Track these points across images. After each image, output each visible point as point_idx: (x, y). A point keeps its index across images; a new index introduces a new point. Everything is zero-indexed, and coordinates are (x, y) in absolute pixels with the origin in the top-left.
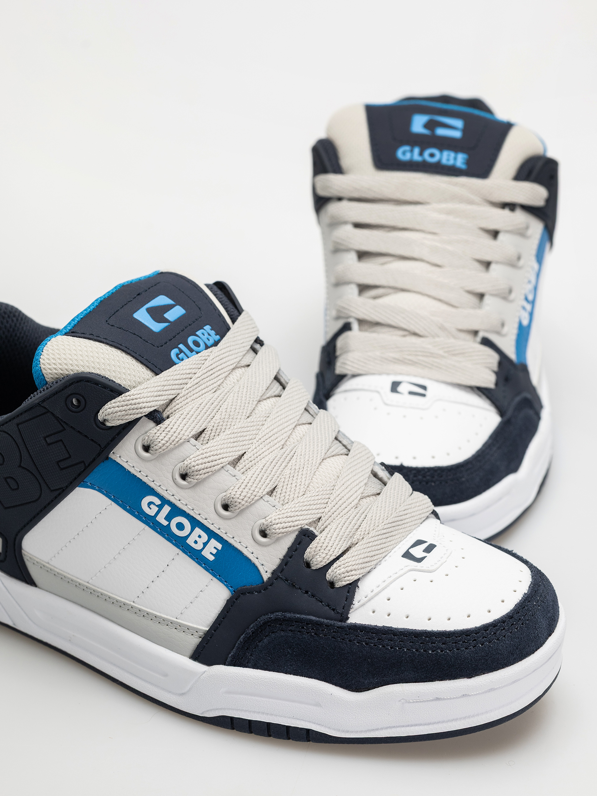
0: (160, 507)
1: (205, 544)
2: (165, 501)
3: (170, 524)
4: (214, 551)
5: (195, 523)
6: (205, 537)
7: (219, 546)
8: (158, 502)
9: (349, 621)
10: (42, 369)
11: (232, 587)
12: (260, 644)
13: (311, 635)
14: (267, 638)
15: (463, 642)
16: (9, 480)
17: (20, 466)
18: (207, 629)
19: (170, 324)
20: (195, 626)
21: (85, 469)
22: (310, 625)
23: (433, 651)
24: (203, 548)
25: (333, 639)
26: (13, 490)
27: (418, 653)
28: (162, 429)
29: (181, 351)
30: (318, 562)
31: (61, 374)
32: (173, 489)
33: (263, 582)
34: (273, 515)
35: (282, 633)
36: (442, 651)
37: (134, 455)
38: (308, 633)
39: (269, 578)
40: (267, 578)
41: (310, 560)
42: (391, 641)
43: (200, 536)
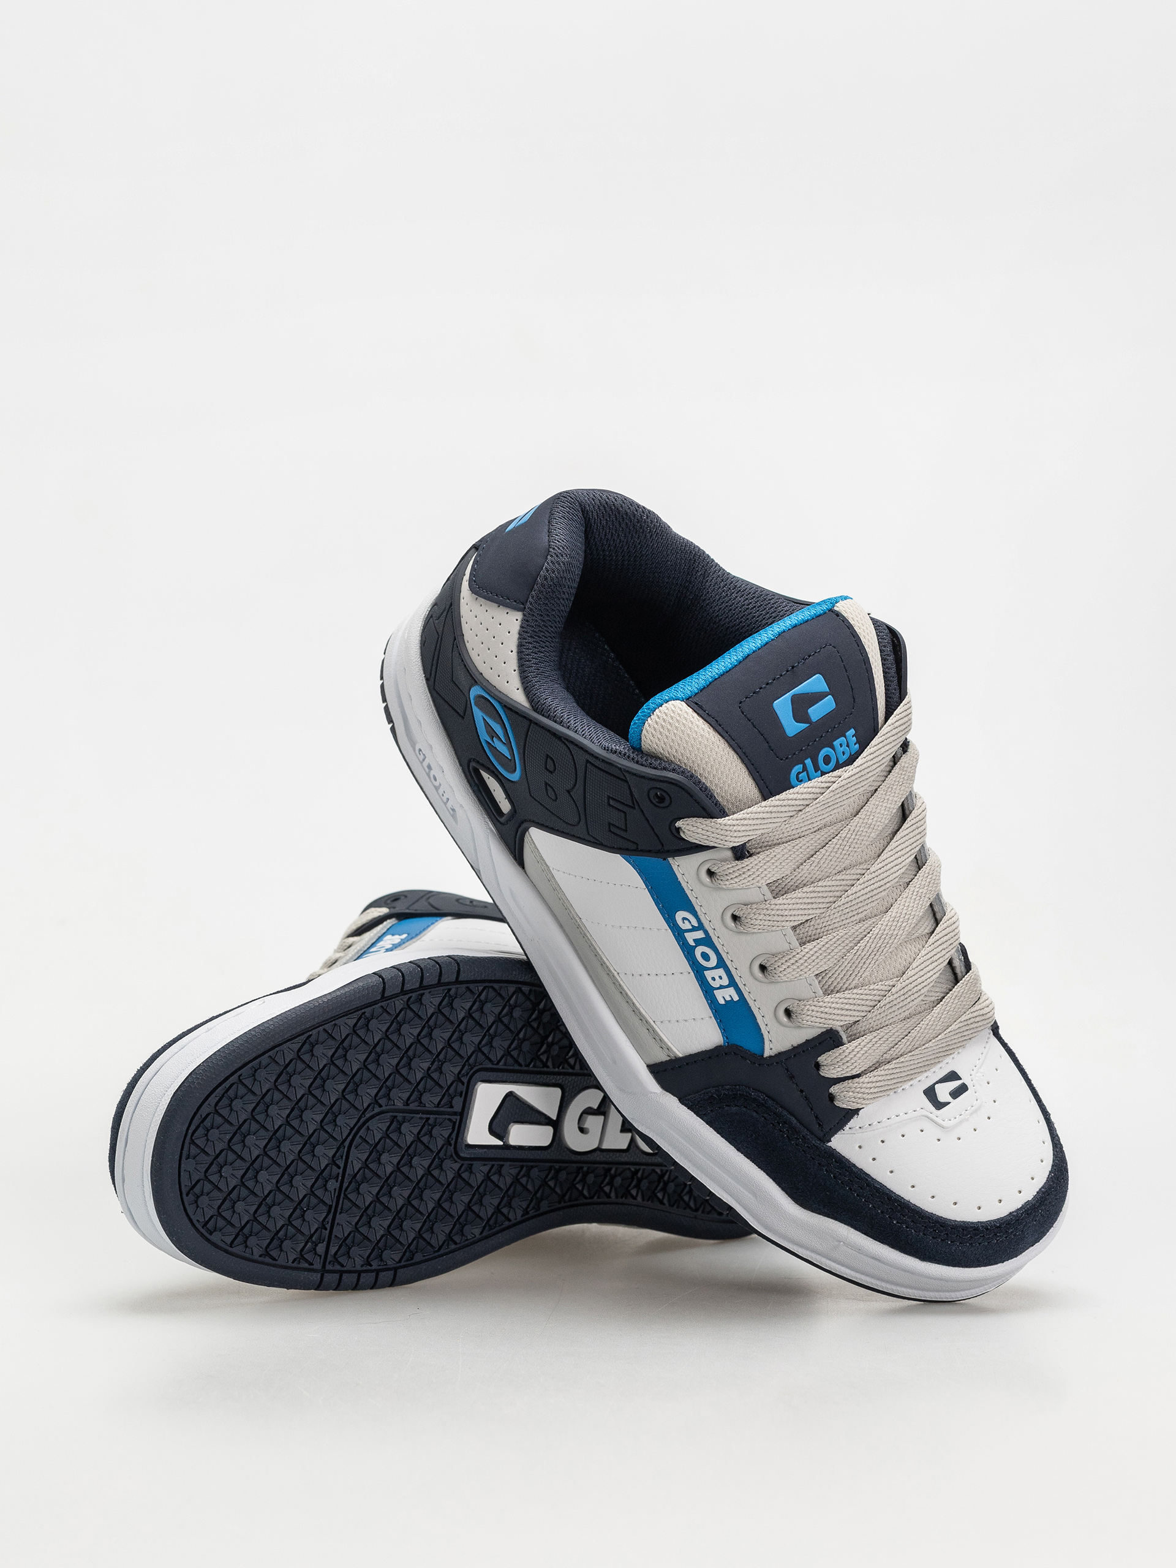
0: (694, 929)
1: (721, 987)
2: (701, 927)
3: (696, 947)
4: (728, 999)
5: (721, 964)
6: (725, 981)
7: (736, 998)
8: (695, 923)
9: (829, 1144)
10: (643, 734)
11: (727, 1038)
12: (727, 1108)
13: (783, 1136)
14: (737, 1108)
15: (934, 1230)
16: (549, 760)
17: (569, 792)
18: (681, 1055)
19: (808, 725)
20: (670, 1044)
21: (635, 850)
22: (787, 1126)
23: (898, 1222)
24: (718, 988)
25: (803, 1153)
26: (546, 769)
27: (881, 1216)
28: (737, 868)
29: (805, 769)
30: (829, 1072)
31: (660, 753)
32: (717, 924)
33: (762, 1056)
34: (809, 1003)
35: (755, 1114)
36: (907, 1227)
37: (693, 872)
38: (781, 1131)
39: (770, 1057)
40: (769, 1055)
41: (822, 1064)
42: (861, 1188)
43: (720, 977)
